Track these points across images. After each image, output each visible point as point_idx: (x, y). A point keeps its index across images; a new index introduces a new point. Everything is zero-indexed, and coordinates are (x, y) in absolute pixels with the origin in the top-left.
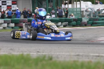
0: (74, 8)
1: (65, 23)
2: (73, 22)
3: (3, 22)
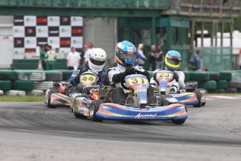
0: (216, 48)
1: (191, 84)
2: (209, 82)
3: (44, 78)
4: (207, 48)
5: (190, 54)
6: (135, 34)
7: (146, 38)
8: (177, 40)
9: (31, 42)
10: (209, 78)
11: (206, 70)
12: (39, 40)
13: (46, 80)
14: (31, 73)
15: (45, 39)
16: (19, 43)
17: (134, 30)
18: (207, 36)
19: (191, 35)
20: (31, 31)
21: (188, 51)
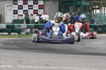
0: (102, 14)
2: (99, 29)
3: (26, 27)
4: (98, 14)
5: (90, 16)
6: (66, 8)
7: (71, 10)
8: (85, 10)
9: (21, 12)
10: (98, 27)
11: (98, 24)
12: (24, 11)
13: (27, 28)
14: (20, 25)
15: (27, 11)
16: (15, 12)
17: (66, 6)
18: (98, 9)
19: (91, 8)
20: (20, 7)
21: (90, 15)
